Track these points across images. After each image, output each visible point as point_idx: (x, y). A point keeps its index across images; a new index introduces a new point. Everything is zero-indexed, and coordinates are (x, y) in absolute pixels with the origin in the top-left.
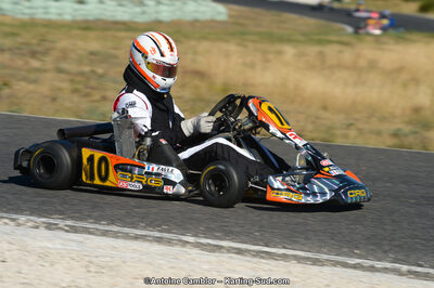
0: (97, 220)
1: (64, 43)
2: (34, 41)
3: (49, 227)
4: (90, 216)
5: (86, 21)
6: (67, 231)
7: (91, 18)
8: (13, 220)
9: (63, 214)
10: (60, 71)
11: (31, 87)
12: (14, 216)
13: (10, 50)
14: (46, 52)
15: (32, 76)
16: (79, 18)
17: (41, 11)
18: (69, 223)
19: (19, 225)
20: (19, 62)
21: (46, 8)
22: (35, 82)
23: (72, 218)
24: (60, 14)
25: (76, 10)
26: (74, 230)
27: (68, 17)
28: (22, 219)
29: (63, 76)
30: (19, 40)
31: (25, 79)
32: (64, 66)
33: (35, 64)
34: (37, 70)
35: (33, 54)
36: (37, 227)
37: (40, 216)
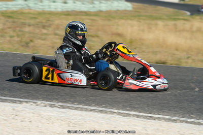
0: (73, 103)
1: (57, 22)
2: (44, 21)
3: (51, 106)
4: (70, 101)
5: (68, 11)
6: (59, 108)
7: (70, 10)
8: (35, 103)
9: (57, 100)
10: (56, 34)
11: (43, 42)
12: (35, 101)
13: (33, 25)
14: (49, 26)
15: (44, 37)
16: (65, 10)
17: (47, 7)
18: (60, 104)
19: (37, 105)
20: (37, 31)
21: (49, 6)
22: (44, 39)
23: (61, 102)
24: (55, 9)
25: (63, 6)
26: (63, 107)
27: (59, 10)
28: (39, 102)
29: (57, 37)
30: (38, 20)
31: (40, 38)
32: (58, 32)
33: (44, 31)
34: (46, 34)
35: (44, 27)
36: (46, 106)
37: (47, 101)
